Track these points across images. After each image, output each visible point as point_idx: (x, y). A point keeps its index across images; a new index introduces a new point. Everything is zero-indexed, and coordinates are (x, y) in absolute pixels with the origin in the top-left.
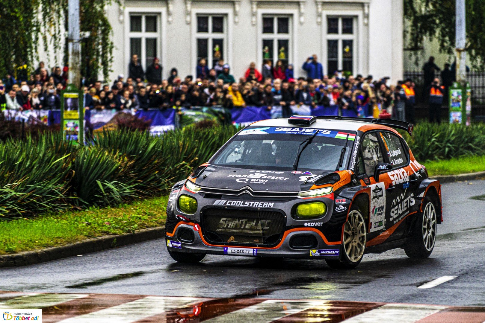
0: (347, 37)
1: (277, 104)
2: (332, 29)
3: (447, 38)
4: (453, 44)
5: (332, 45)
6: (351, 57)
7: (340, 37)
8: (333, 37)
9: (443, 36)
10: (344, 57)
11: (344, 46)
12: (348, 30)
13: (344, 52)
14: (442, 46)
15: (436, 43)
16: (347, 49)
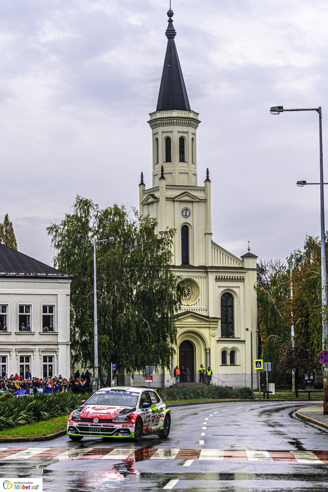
0: (51, 363)
1: (32, 388)
2: (45, 360)
3: (84, 363)
4: (86, 365)
5: (45, 366)
6: (52, 371)
7: (48, 363)
8: (45, 363)
9: (83, 363)
10: (49, 371)
11: (49, 367)
12: (51, 361)
13: (49, 369)
14: (82, 366)
15: (80, 365)
16: (50, 368)
